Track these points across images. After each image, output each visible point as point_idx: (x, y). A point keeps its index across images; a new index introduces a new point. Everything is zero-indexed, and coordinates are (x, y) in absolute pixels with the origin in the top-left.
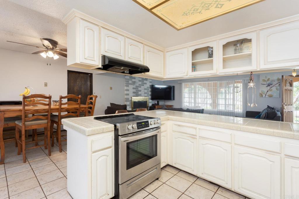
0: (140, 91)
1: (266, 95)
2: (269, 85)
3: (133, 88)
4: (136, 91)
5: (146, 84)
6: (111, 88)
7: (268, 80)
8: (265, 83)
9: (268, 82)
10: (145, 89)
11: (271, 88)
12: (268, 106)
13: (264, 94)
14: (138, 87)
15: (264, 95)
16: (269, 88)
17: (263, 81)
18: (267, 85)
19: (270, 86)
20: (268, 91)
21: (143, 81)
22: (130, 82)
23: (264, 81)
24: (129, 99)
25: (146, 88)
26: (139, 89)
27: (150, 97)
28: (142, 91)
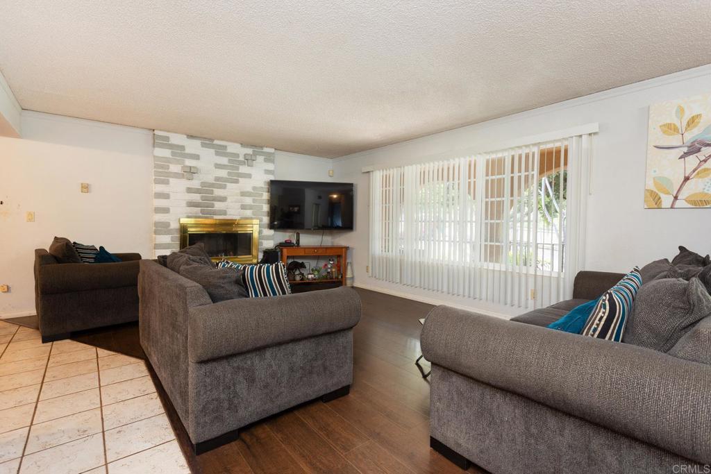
0: (223, 199)
1: (676, 198)
2: (693, 149)
3: (189, 190)
4: (204, 199)
5: (249, 176)
6: (86, 188)
7: (692, 122)
8: (675, 140)
9: (690, 136)
10: (243, 194)
11: (705, 161)
12: (681, 248)
13: (668, 193)
14: (212, 185)
15: (667, 200)
16: (692, 161)
17: (664, 132)
18: (685, 150)
19: (699, 150)
20: (687, 179)
21: (238, 169)
22: (175, 168)
23: (670, 129)
24: (167, 225)
25: (249, 189)
26: (218, 192)
27: (266, 220)
28: (229, 200)
